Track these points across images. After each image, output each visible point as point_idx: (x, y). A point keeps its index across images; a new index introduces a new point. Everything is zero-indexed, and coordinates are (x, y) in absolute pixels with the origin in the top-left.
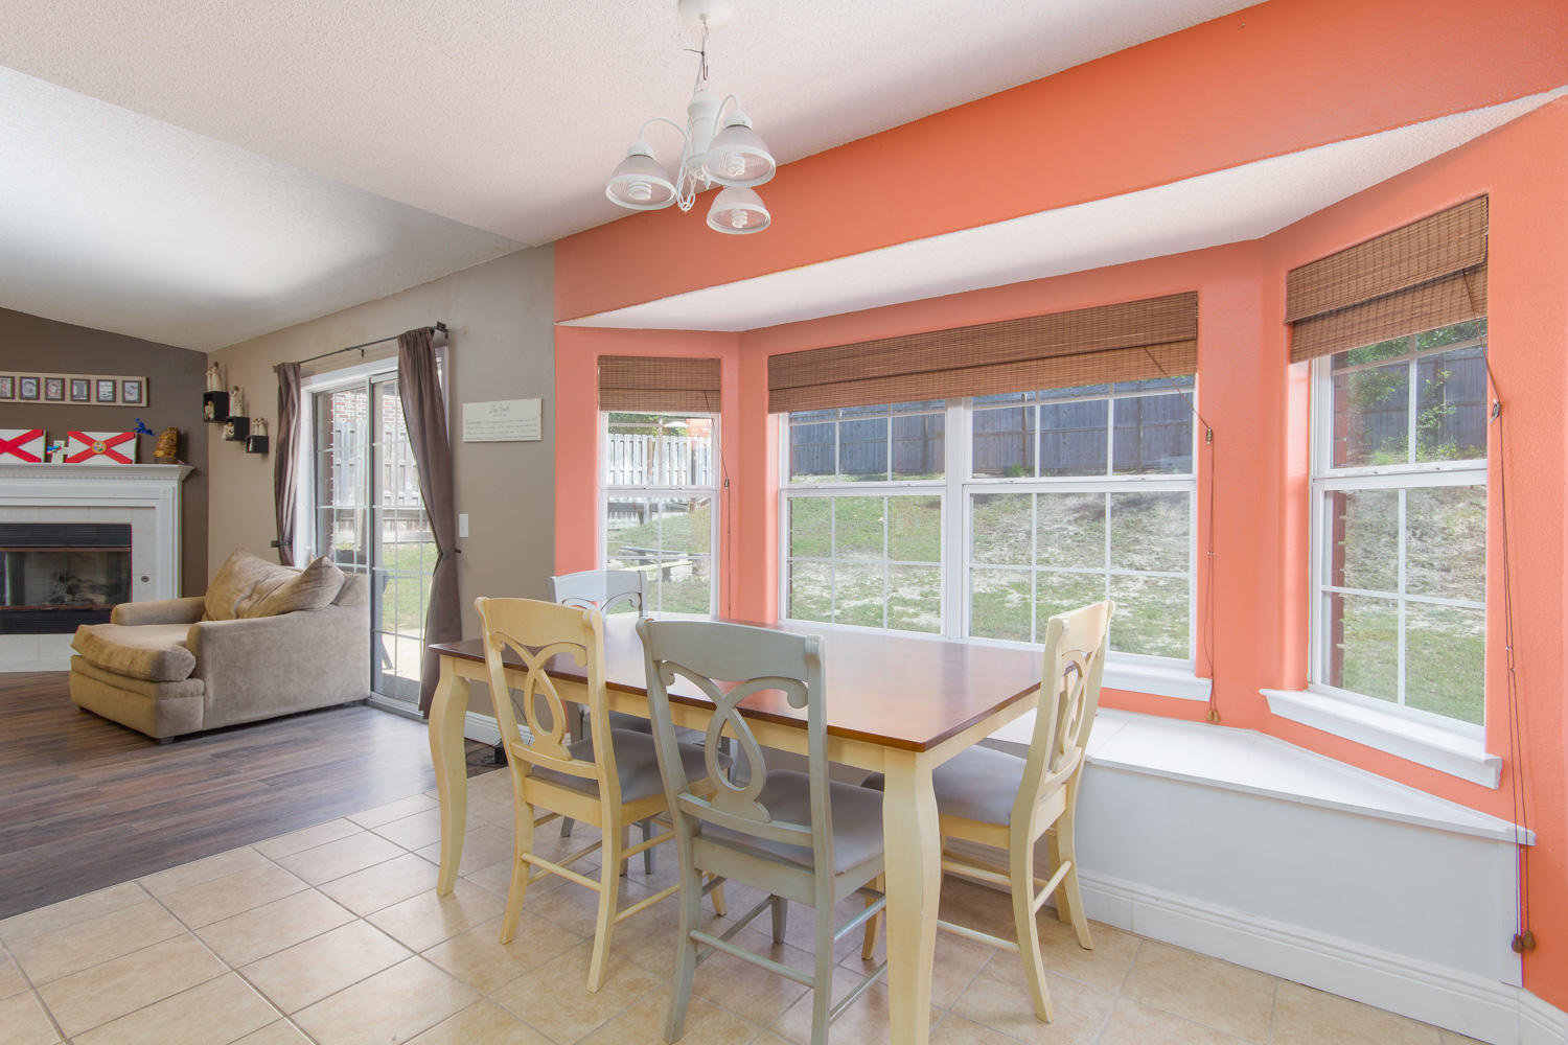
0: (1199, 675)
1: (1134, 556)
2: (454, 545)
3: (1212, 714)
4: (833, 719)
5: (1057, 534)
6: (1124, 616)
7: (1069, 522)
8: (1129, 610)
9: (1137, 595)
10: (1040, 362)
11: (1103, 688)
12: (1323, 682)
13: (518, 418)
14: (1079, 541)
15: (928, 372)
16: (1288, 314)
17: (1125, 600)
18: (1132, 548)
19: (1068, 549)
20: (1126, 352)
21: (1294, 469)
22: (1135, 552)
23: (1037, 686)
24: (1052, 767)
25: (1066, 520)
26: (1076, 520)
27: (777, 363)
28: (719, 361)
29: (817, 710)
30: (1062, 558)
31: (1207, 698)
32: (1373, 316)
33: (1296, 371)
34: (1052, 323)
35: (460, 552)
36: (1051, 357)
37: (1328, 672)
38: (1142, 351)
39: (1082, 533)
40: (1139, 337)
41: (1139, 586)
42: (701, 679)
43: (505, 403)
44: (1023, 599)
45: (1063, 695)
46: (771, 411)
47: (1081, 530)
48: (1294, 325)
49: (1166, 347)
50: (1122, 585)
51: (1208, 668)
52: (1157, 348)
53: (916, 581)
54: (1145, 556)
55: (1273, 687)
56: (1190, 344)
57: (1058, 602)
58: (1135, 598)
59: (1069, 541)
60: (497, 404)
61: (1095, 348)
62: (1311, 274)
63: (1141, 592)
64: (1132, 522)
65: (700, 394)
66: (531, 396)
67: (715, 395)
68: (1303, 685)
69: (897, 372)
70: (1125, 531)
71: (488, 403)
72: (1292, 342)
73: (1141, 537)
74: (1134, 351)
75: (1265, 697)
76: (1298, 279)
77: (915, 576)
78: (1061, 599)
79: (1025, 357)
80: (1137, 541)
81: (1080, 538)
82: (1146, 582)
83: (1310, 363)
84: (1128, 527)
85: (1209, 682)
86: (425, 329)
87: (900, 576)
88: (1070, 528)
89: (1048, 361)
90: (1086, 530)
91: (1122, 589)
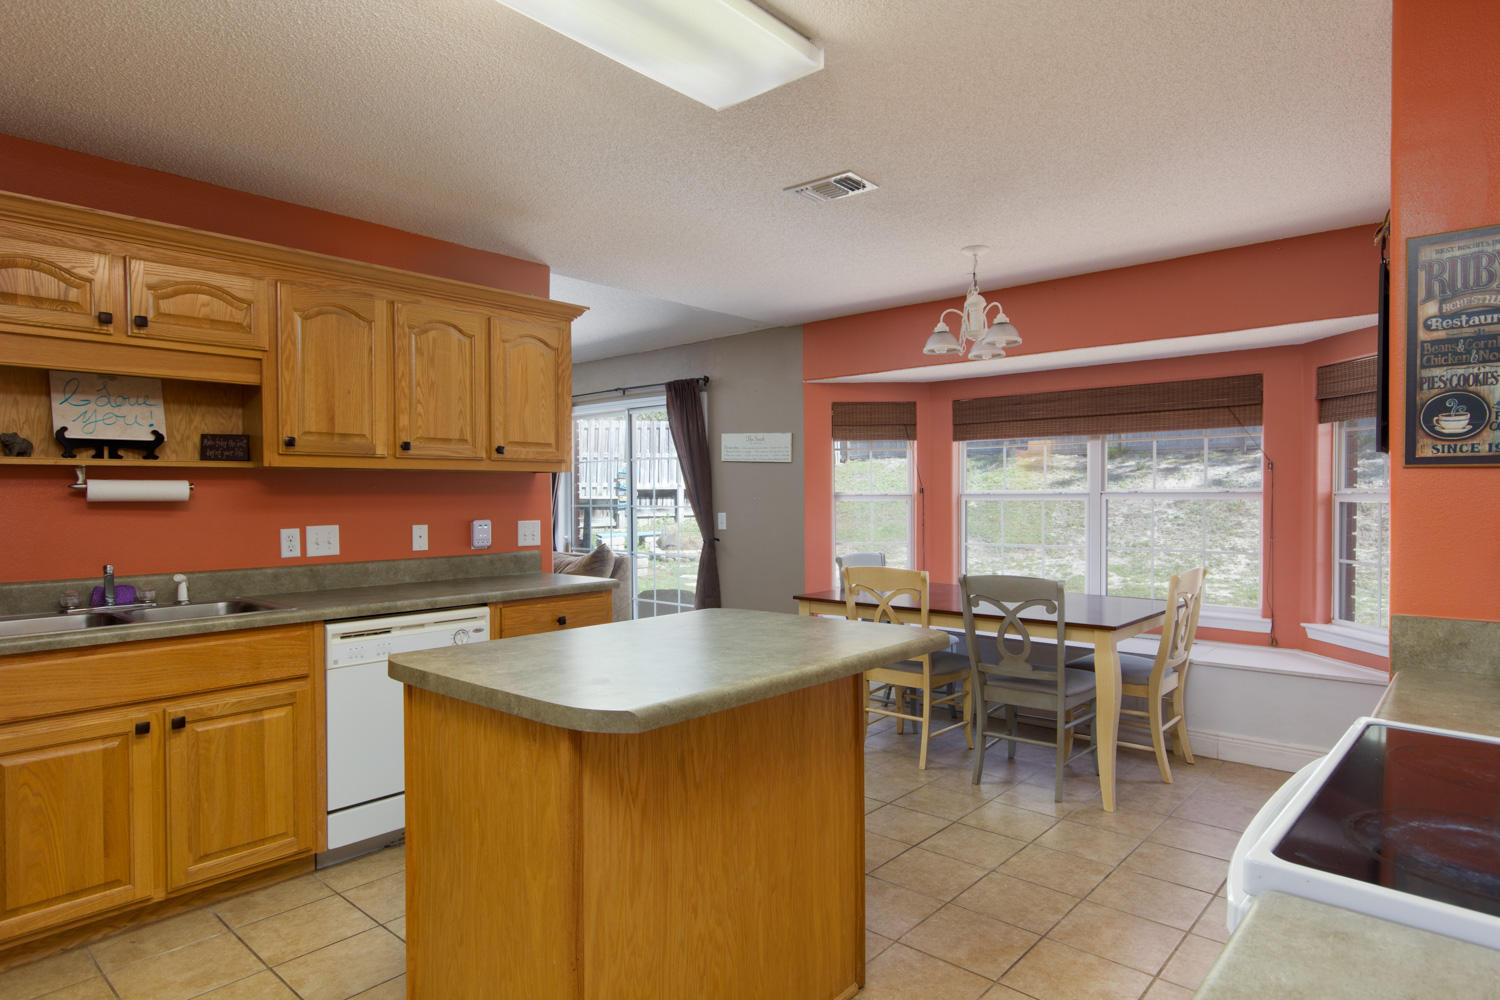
0: (1264, 616)
1: (1236, 539)
2: (713, 535)
3: (1273, 641)
4: (1068, 619)
5: (1156, 518)
6: (1225, 597)
7: (1169, 506)
8: (1229, 591)
9: (1238, 577)
10: (1157, 414)
11: (1199, 627)
12: (1340, 618)
13: (776, 446)
14: (1178, 525)
15: (1076, 417)
16: (1318, 394)
17: (1226, 581)
18: (1235, 531)
19: (1168, 532)
20: (1216, 410)
21: (1322, 488)
22: (1237, 535)
23: (1163, 613)
24: (1172, 657)
25: (1165, 503)
26: (1175, 504)
27: (959, 407)
28: (915, 403)
29: (1061, 615)
30: (1162, 542)
31: (1268, 631)
32: (1366, 402)
33: (1323, 429)
34: (1166, 389)
35: (718, 540)
36: (1165, 411)
37: (1344, 611)
38: (1227, 410)
39: (1182, 516)
40: (1225, 401)
41: (1241, 568)
42: (996, 602)
43: (760, 435)
44: (1124, 581)
45: (1177, 622)
46: (955, 439)
47: (1181, 514)
48: (1321, 401)
49: (1242, 408)
50: (1223, 568)
51: (1270, 611)
52: (1237, 409)
53: (1014, 564)
54: (1248, 540)
55: (1309, 622)
56: (1259, 407)
57: (1159, 584)
58: (1236, 580)
59: (1169, 525)
60: (753, 435)
61: (1195, 407)
62: (1330, 372)
63: (1242, 574)
64: (1235, 505)
65: (902, 427)
66: (783, 431)
67: (912, 427)
68: (1328, 620)
69: (1053, 416)
70: (1228, 514)
71: (745, 435)
72: (1320, 410)
73: (1244, 520)
74: (1222, 410)
75: (1304, 628)
76: (1324, 373)
77: (1012, 559)
78: (1162, 582)
79: (1146, 410)
80: (1239, 524)
81: (1180, 522)
82: (1248, 565)
83: (1332, 426)
84: (1230, 510)
85: (1269, 621)
86: (692, 380)
87: (997, 559)
88: (1170, 511)
89: (1162, 413)
90: (1187, 514)
91: (1223, 572)
